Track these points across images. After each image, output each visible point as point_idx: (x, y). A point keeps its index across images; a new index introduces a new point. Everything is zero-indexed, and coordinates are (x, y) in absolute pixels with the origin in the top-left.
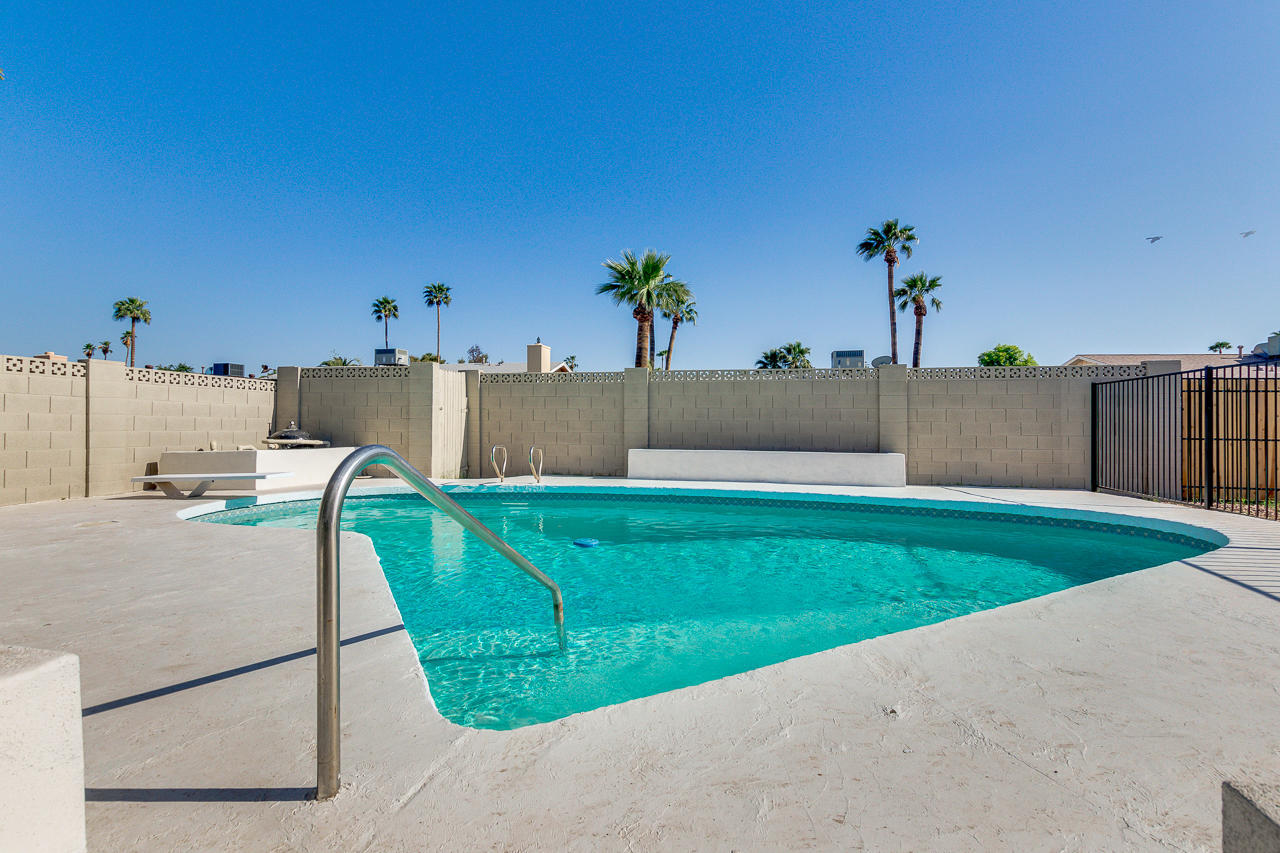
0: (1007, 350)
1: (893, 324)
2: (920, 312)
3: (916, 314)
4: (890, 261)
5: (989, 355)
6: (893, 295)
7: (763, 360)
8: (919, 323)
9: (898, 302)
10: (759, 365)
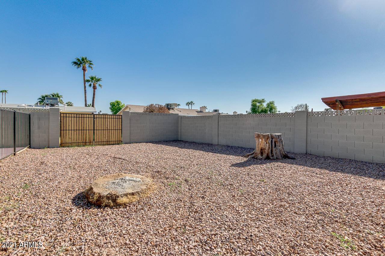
0: (117, 102)
1: (85, 91)
2: (95, 88)
3: (93, 88)
4: (84, 70)
5: (113, 103)
6: (86, 81)
7: (42, 98)
8: (94, 91)
9: (87, 84)
10: (40, 100)
